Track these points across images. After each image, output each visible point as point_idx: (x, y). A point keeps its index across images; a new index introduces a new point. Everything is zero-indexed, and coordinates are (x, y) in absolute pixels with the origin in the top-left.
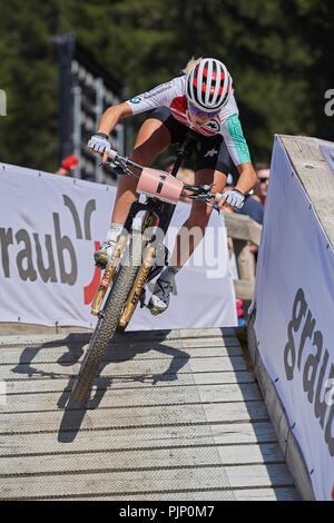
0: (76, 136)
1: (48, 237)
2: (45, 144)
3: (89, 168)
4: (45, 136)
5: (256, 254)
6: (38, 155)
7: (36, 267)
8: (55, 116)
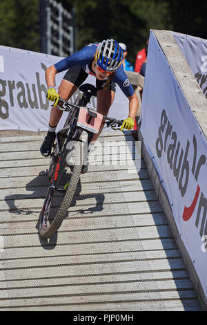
0: (49, 33)
1: (33, 85)
2: (32, 38)
3: (56, 50)
4: (33, 34)
5: (141, 92)
6: (29, 43)
7: (27, 101)
8: (38, 23)
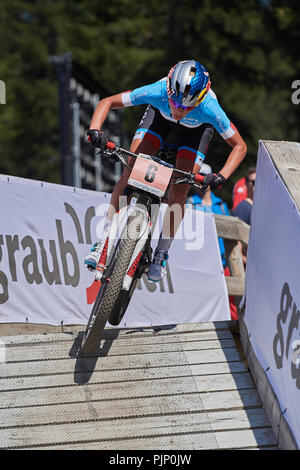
0: (77, 149)
1: (52, 243)
2: (47, 157)
3: (89, 178)
4: (48, 150)
6: (42, 167)
7: (41, 272)
8: (56, 131)
